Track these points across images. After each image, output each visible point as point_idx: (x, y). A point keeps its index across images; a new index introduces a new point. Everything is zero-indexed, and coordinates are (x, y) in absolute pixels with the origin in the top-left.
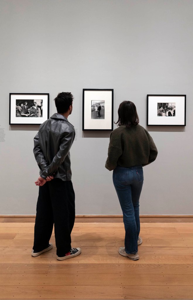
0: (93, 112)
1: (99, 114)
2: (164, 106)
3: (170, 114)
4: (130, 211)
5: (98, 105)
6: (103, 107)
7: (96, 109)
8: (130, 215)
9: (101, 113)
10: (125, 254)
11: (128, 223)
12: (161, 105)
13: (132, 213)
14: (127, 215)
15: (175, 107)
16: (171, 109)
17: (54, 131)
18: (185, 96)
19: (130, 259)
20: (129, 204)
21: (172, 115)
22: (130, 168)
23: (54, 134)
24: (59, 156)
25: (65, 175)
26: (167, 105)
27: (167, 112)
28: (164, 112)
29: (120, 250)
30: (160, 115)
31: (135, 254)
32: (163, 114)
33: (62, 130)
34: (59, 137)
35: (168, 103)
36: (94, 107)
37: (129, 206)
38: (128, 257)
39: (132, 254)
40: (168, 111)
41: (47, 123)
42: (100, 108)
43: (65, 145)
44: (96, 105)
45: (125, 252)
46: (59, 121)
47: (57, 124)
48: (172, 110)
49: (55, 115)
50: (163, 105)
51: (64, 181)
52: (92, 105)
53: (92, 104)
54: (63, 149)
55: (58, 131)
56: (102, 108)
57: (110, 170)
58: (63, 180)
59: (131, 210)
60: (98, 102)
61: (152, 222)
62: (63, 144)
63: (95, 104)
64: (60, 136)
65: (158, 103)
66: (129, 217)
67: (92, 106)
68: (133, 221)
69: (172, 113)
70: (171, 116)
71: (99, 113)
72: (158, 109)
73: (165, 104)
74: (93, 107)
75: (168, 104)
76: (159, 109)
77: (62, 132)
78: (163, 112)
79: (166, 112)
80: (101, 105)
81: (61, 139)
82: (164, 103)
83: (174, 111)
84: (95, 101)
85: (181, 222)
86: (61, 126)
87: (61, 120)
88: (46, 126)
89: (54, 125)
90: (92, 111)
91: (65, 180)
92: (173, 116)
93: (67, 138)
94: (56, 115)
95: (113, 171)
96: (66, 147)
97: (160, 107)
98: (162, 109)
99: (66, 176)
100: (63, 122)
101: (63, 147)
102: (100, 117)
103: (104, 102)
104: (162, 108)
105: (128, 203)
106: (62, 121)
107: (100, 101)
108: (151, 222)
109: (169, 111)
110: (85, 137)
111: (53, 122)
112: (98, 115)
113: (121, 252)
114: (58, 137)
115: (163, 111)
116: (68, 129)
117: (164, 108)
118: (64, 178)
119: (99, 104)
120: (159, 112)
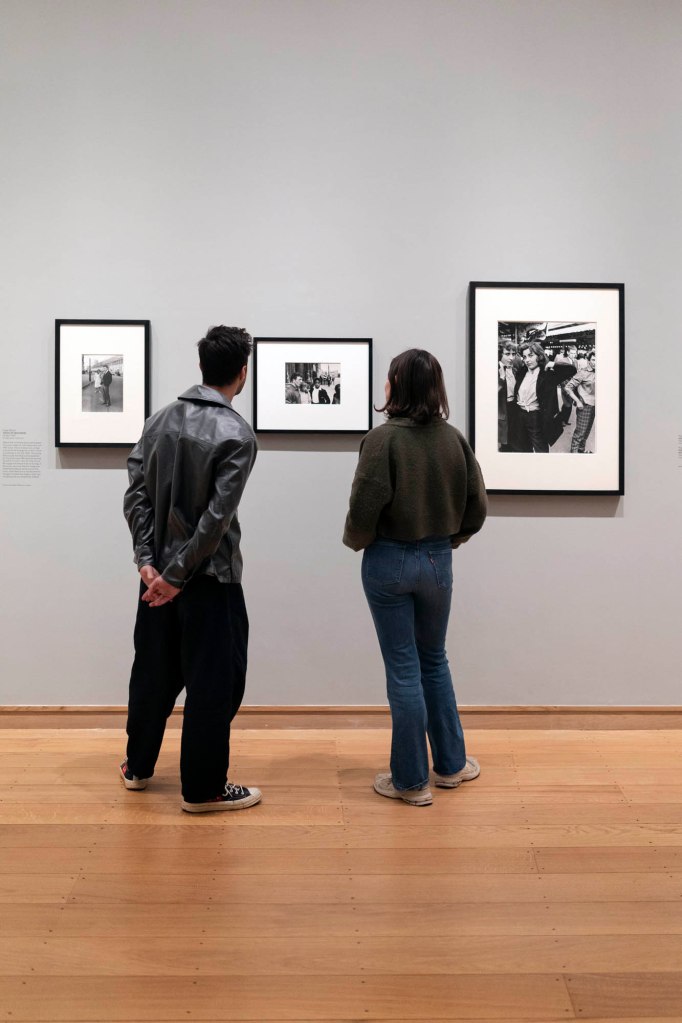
0: (88, 391)
1: (106, 396)
2: (305, 373)
3: (324, 398)
4: (406, 667)
5: (102, 369)
6: (119, 375)
7: (97, 380)
8: (406, 678)
9: (112, 393)
10: (391, 792)
11: (401, 702)
12: (296, 370)
13: (412, 674)
14: (401, 678)
15: (339, 376)
16: (328, 381)
17: (193, 435)
18: (369, 341)
19: (408, 803)
20: (405, 647)
21: (331, 399)
22: (411, 545)
23: (195, 444)
24: (217, 513)
25: (226, 567)
26: (315, 369)
27: (316, 392)
28: (306, 392)
29: (379, 781)
30: (292, 399)
31: (420, 790)
32: (304, 396)
33: (220, 435)
34: (211, 453)
35: (317, 364)
36: (90, 373)
37: (403, 654)
38: (400, 800)
39: (413, 789)
40: (317, 388)
41: (170, 414)
42: (107, 379)
43: (232, 480)
44: (96, 369)
45: (391, 785)
46: (210, 409)
47: (204, 416)
48: (329, 384)
49: (195, 389)
50: (302, 368)
51: (223, 584)
52: (86, 369)
53: (83, 367)
54: (228, 493)
55: (208, 437)
56: (114, 377)
57: (357, 549)
58: (221, 579)
59: (410, 664)
60: (101, 359)
61: (271, 727)
62: (226, 478)
63: (94, 367)
64: (214, 450)
65: (289, 365)
66: (405, 684)
67: (84, 372)
68: (415, 696)
69: (331, 393)
70: (328, 402)
71: (105, 391)
72: (287, 381)
73: (308, 366)
74: (87, 376)
75: (317, 368)
76: (291, 380)
77: (220, 439)
78: (302, 391)
79: (311, 392)
80: (113, 369)
81: (215, 462)
82: (305, 365)
83: (337, 388)
84: (92, 357)
85: (361, 726)
86: (214, 422)
87: (214, 404)
88: (167, 422)
89: (194, 420)
90: (84, 388)
91: (226, 581)
92: (334, 403)
93: (235, 457)
94: (200, 389)
95: (363, 550)
96: (234, 485)
97: (293, 377)
98: (299, 380)
99: (231, 568)
100: (221, 413)
101: (227, 487)
102: (110, 405)
103: (120, 361)
104: (299, 378)
105: (402, 646)
106: (217, 409)
107: (108, 357)
108: (268, 728)
109: (322, 387)
110: (63, 467)
111: (191, 409)
112: (102, 400)
113: (379, 786)
114: (208, 453)
115: (301, 386)
116: (236, 433)
117: (305, 378)
118: (223, 574)
119: (106, 366)
120: (290, 391)
